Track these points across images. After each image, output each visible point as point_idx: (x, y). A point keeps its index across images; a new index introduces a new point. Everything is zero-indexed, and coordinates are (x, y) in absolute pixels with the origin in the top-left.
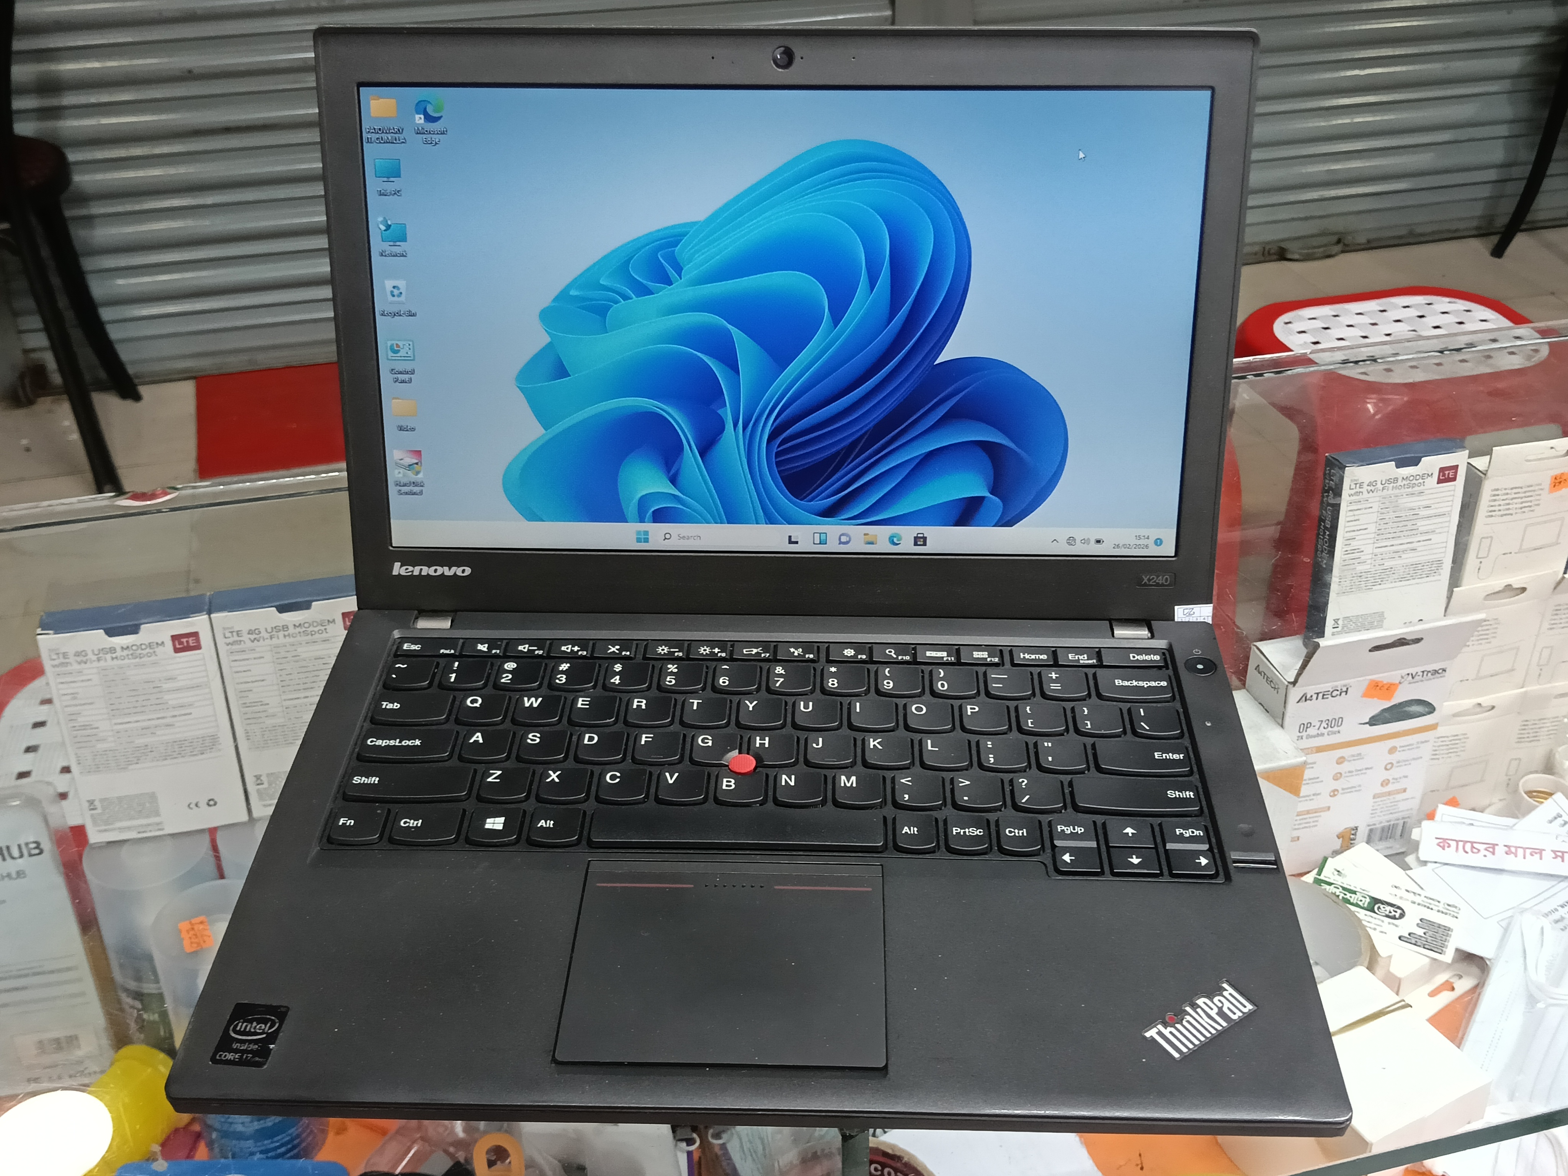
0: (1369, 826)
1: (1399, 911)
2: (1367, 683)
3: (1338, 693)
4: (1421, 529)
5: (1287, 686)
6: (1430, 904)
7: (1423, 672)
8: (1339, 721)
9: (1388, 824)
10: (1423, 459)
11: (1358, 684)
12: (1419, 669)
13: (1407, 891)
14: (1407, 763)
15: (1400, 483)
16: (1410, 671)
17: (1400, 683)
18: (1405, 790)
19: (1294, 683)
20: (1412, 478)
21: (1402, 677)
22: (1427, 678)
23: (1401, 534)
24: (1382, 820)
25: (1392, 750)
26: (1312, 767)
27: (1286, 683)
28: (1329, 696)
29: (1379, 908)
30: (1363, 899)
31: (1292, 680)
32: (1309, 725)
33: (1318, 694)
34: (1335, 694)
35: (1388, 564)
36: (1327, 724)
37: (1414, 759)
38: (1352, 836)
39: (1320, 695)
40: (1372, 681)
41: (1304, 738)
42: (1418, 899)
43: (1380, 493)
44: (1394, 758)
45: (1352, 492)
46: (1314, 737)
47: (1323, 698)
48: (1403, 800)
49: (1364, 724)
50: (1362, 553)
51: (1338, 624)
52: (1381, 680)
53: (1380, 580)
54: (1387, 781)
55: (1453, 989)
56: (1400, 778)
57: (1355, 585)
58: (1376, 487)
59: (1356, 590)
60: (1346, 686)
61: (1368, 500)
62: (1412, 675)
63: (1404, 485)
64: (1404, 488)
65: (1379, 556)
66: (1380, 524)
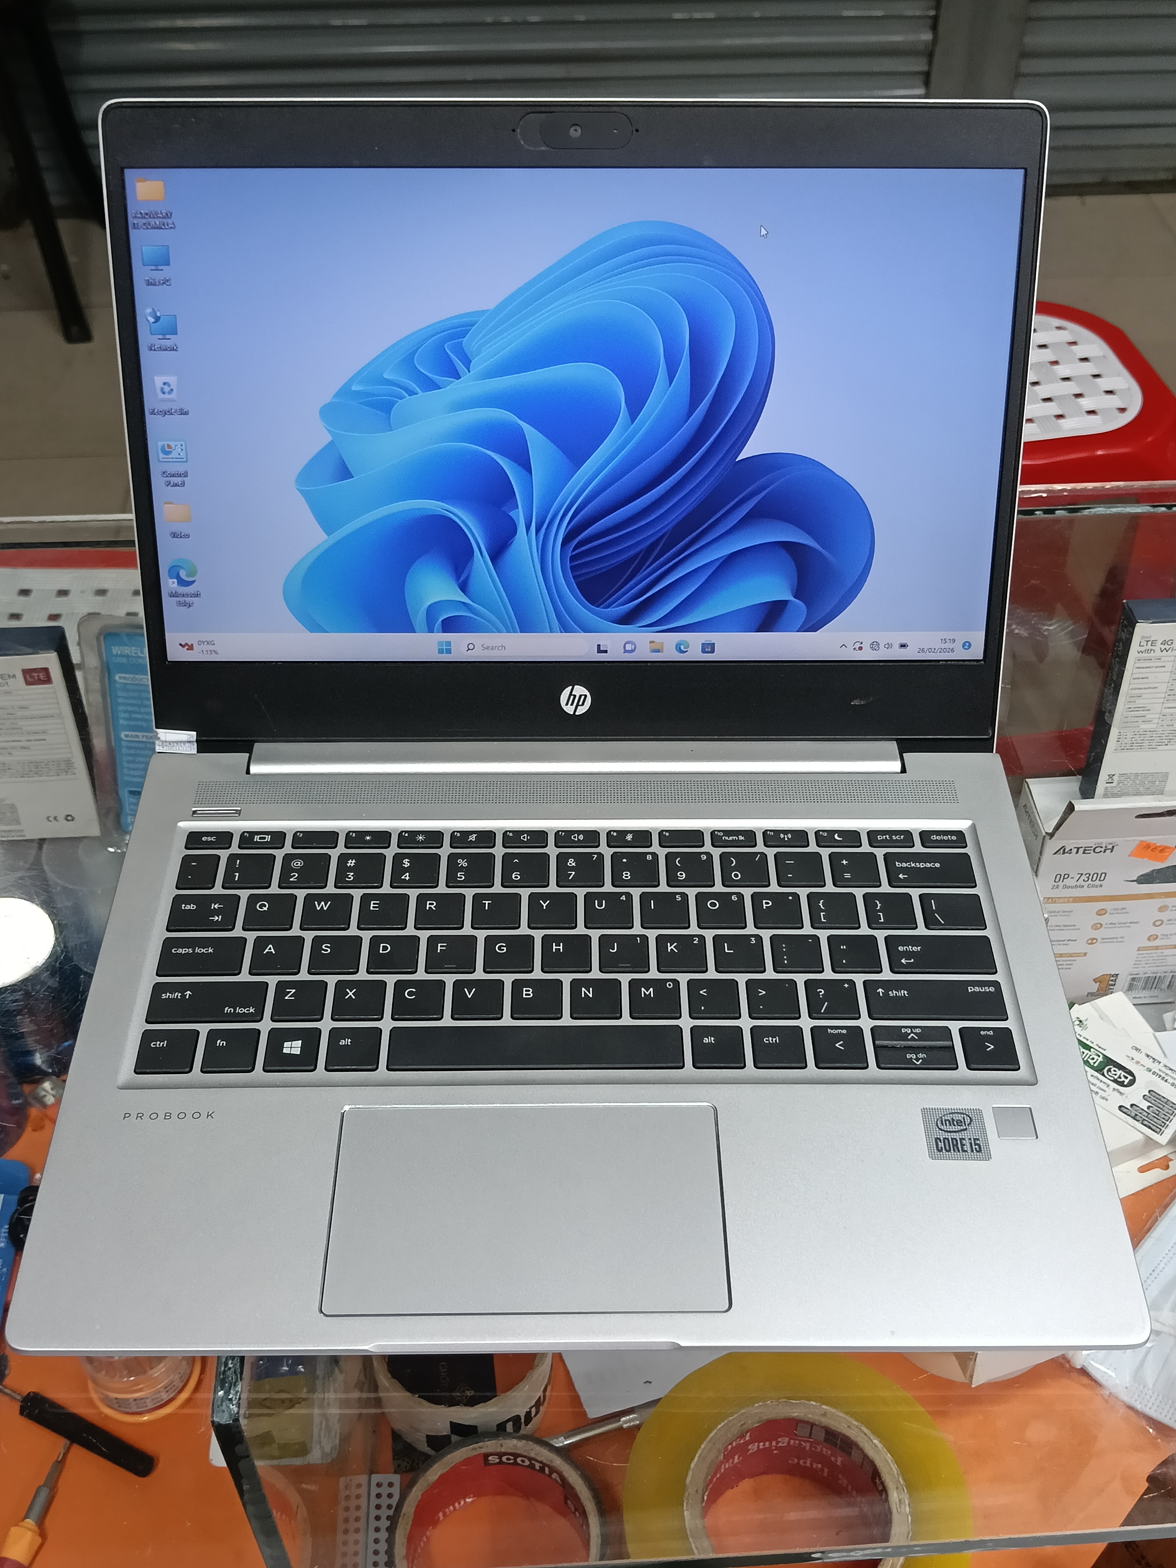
0: (1132, 974)
1: (1130, 1078)
2: (1137, 843)
3: (1103, 850)
5: (1044, 836)
6: (1167, 1074)
8: (1101, 876)
9: (1155, 975)
11: (1127, 843)
13: (1148, 1056)
18: (1175, 947)
19: (1051, 835)
24: (1147, 970)
25: (1162, 909)
26: (1069, 915)
27: (1044, 834)
28: (1092, 852)
29: (1109, 1070)
30: (1096, 1057)
31: (1050, 831)
32: (1066, 876)
33: (1078, 849)
34: (1097, 850)
36: (1088, 878)
38: (1111, 982)
39: (1081, 850)
40: (1142, 842)
41: (1060, 887)
42: (1155, 1067)
44: (1164, 916)
45: (1142, 649)
46: (1072, 887)
47: (1084, 853)
49: (1131, 881)
50: (1148, 712)
51: (1112, 779)
52: (1154, 842)
53: (1166, 741)
54: (1155, 937)
55: (1167, 1167)
56: (1171, 935)
57: (1136, 743)
58: (1171, 646)
59: (1137, 748)
60: (1112, 844)
61: (1160, 659)
65: (1168, 717)
66: (1172, 685)
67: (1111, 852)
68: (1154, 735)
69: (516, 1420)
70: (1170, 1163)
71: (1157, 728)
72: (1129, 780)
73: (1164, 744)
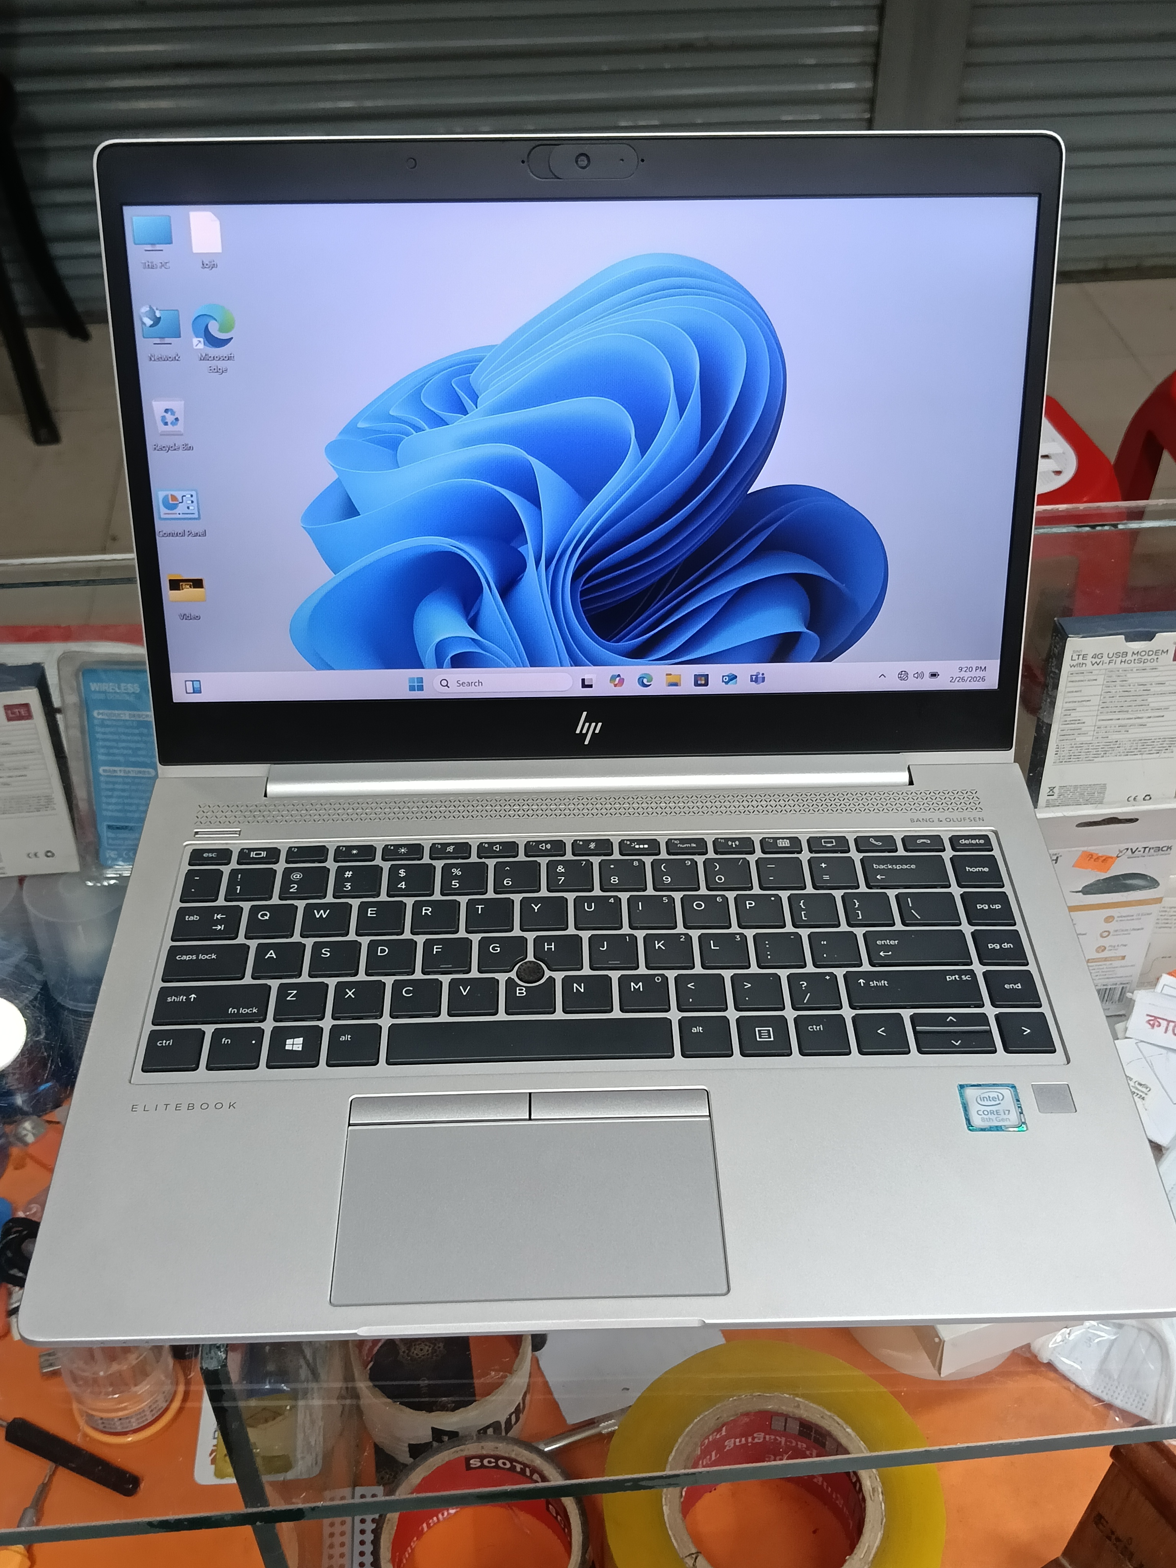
2: (1080, 853)
4: (1152, 705)
7: (1145, 848)
9: (1105, 987)
10: (1157, 635)
11: (1071, 854)
12: (1141, 845)
14: (1126, 932)
15: (1129, 657)
16: (1130, 846)
17: (1118, 857)
18: (1123, 958)
20: (1143, 653)
21: (1121, 852)
22: (1149, 854)
23: (1130, 709)
25: (1109, 919)
35: (1114, 737)
37: (1134, 929)
40: (1084, 852)
43: (1106, 666)
44: (1110, 927)
45: (1075, 663)
48: (1121, 967)
49: (1077, 892)
50: (1083, 725)
51: (1053, 792)
52: (1096, 852)
53: (1103, 753)
54: (1103, 948)
56: (1118, 946)
57: (1075, 756)
58: (1102, 659)
59: (1074, 760)
60: (1056, 854)
61: (1092, 672)
62: (1132, 849)
63: (1135, 660)
64: (1134, 663)
65: (1102, 729)
66: (1105, 697)
67: (1056, 863)
68: (1090, 747)
71: (1092, 740)
72: (1068, 792)
73: (1100, 756)
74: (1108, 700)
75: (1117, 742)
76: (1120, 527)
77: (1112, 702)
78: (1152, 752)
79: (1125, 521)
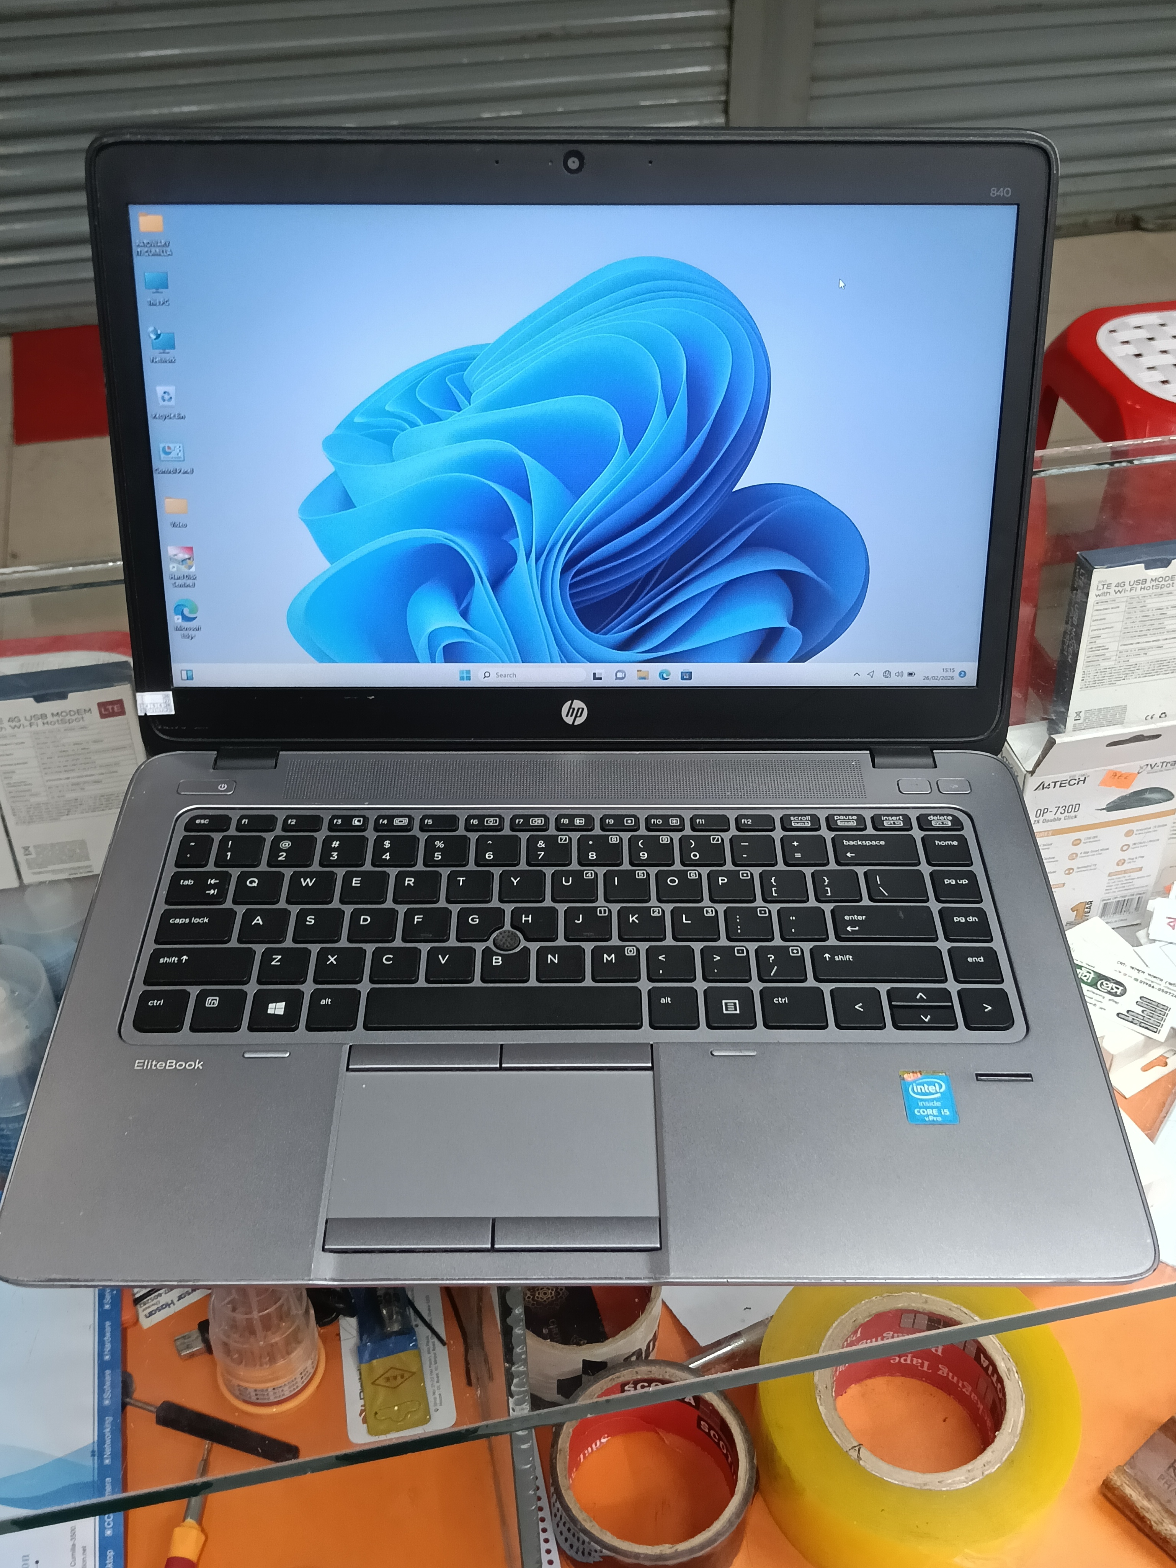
0: (1104, 900)
1: (1121, 988)
2: (1105, 772)
3: (1076, 782)
4: (1167, 628)
5: (1025, 775)
6: (1152, 982)
7: (1163, 763)
8: (1076, 808)
9: (1123, 899)
10: (1173, 561)
11: (1096, 774)
12: (1159, 760)
13: (1133, 968)
14: (1144, 844)
15: (1148, 584)
16: (1149, 762)
17: (1138, 773)
18: (1141, 869)
19: (1032, 773)
20: (1161, 579)
21: (1141, 768)
22: (1167, 768)
23: (1148, 633)
24: (1117, 895)
25: (1129, 834)
26: (1048, 848)
27: (1025, 772)
28: (1067, 785)
29: (1102, 984)
30: (1088, 975)
31: (1031, 769)
32: (1046, 810)
33: (1055, 783)
34: (1072, 783)
35: (1133, 660)
36: (1064, 810)
37: (1151, 841)
38: (1086, 910)
39: (1058, 784)
40: (1110, 771)
41: (1041, 822)
42: (1141, 977)
43: (1128, 594)
44: (1130, 840)
45: (1100, 592)
46: (1051, 821)
47: (1060, 786)
48: (1138, 878)
49: (1101, 810)
50: (1107, 650)
51: (1080, 716)
52: (1119, 770)
53: (1124, 676)
54: (1123, 861)
55: (1166, 1064)
56: (1136, 858)
57: (1099, 680)
58: (1124, 588)
59: (1099, 684)
60: (1084, 775)
61: (1115, 601)
62: (1151, 765)
63: (1153, 586)
64: (1153, 589)
65: (1124, 653)
66: (1126, 623)
67: (1084, 783)
68: (1113, 672)
69: (639, 1353)
70: (1168, 1061)
71: (1115, 664)
72: (1093, 715)
73: (1122, 679)
74: (1129, 625)
75: (1136, 664)
76: (1136, 462)
77: (1132, 627)
78: (1167, 672)
79: (1139, 458)
